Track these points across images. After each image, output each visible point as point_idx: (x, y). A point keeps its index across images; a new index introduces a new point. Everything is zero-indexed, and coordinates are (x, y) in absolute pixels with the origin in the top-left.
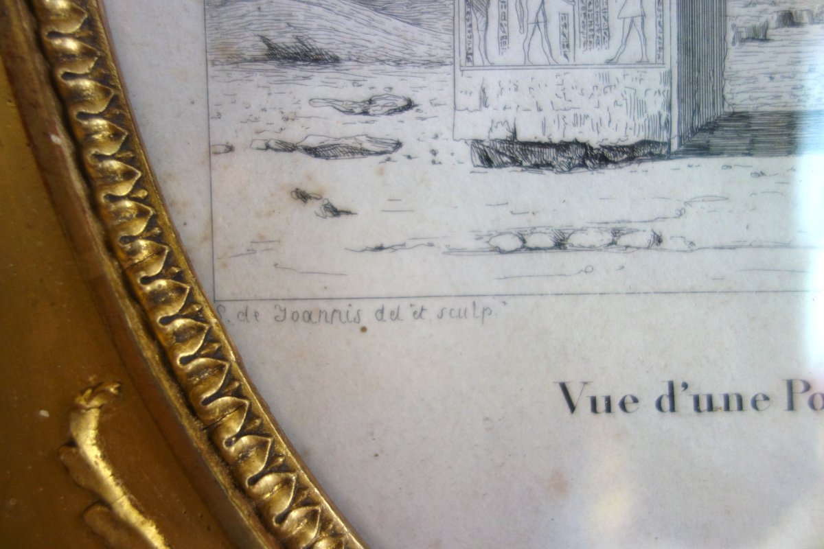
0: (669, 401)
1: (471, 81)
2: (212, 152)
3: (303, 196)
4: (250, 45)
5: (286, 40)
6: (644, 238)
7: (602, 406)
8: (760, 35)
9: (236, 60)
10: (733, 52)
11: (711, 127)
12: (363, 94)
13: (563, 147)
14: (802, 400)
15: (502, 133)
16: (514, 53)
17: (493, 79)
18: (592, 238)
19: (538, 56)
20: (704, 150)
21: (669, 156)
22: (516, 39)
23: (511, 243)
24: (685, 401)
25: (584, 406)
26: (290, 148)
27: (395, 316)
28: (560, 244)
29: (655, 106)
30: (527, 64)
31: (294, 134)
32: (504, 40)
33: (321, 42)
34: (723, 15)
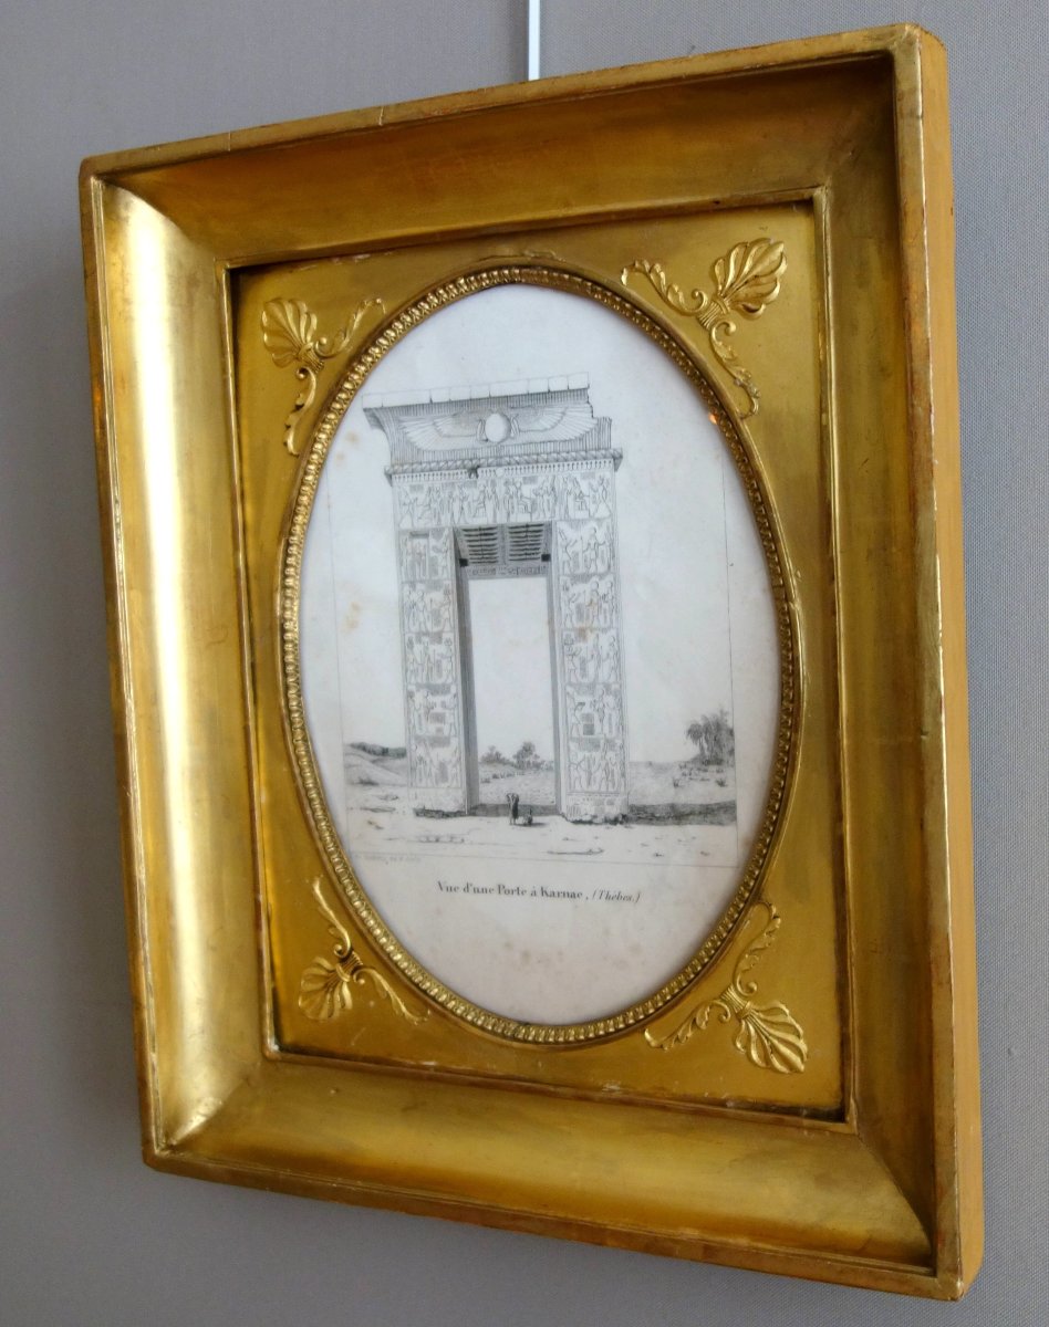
0: (467, 889)
1: (412, 792)
2: (348, 809)
3: (370, 823)
4: (356, 780)
5: (364, 778)
6: (459, 840)
7: (450, 889)
8: (487, 781)
9: (352, 783)
10: (481, 785)
11: (476, 808)
12: (384, 794)
13: (437, 812)
14: (502, 891)
15: (421, 807)
16: (423, 784)
17: (418, 791)
18: (445, 839)
19: (430, 784)
20: (474, 814)
21: (464, 816)
22: (424, 781)
23: (425, 840)
24: (471, 889)
25: (445, 889)
26: (366, 809)
27: (395, 859)
28: (437, 841)
29: (461, 801)
30: (427, 787)
31: (368, 805)
32: (421, 780)
33: (373, 779)
34: (477, 774)
